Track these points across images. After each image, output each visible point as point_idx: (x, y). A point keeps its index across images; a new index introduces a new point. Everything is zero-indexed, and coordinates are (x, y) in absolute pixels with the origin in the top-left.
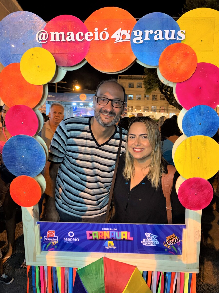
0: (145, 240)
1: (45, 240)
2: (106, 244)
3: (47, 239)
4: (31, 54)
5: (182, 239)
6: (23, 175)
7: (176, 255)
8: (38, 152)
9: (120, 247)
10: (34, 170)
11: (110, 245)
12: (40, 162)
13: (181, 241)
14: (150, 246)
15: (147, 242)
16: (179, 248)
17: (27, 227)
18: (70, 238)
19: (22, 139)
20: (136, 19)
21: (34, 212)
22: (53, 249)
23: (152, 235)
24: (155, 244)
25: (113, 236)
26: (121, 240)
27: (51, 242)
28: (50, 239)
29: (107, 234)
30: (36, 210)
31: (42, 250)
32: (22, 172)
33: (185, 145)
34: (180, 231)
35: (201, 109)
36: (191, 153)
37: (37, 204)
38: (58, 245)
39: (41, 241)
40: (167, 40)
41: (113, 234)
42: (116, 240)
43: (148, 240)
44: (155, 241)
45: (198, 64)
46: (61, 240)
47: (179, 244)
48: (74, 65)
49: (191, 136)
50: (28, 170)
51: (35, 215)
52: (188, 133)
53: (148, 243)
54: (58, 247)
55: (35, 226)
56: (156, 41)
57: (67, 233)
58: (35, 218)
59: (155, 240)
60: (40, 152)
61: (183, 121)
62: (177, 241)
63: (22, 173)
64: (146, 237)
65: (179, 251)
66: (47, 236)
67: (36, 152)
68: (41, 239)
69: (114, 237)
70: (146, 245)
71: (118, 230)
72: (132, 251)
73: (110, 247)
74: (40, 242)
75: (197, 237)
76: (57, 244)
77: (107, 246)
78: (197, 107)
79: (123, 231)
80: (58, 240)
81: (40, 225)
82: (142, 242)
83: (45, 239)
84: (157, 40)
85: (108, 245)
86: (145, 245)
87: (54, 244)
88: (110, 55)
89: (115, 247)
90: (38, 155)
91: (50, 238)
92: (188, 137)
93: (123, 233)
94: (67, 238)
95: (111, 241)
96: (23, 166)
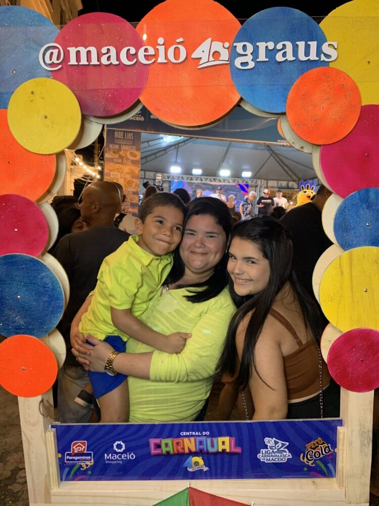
0: (264, 452)
1: (68, 460)
2: (189, 463)
3: (71, 458)
4: (31, 92)
5: (336, 447)
6: (18, 335)
7: (324, 477)
8: (48, 287)
9: (216, 469)
10: (42, 323)
11: (197, 463)
12: (53, 307)
13: (334, 450)
14: (275, 463)
15: (269, 456)
16: (330, 466)
17: (31, 436)
18: (117, 453)
19: (16, 262)
20: (240, 21)
21: (44, 405)
22: (84, 476)
23: (278, 442)
24: (284, 460)
25: (201, 447)
26: (218, 453)
27: (79, 463)
28: (76, 458)
29: (189, 444)
30: (48, 402)
31: (61, 480)
32: (17, 328)
33: (340, 266)
34: (331, 432)
35: (370, 196)
36: (352, 282)
37: (49, 390)
38: (93, 468)
39: (59, 461)
40: (302, 62)
41: (201, 443)
42: (208, 453)
43: (271, 451)
44: (285, 453)
45: (362, 107)
46: (99, 459)
47: (330, 457)
48: (117, 112)
49: (351, 248)
50: (30, 324)
51: (46, 413)
52: (344, 243)
53: (271, 458)
54: (92, 473)
55: (47, 433)
56: (280, 63)
57: (110, 444)
58: (47, 417)
59: (284, 451)
60: (53, 286)
61: (335, 219)
62: (327, 452)
63: (18, 330)
64: (267, 446)
65: (331, 471)
66: (71, 452)
67: (45, 287)
68: (59, 458)
69: (203, 449)
70: (266, 462)
71: (212, 435)
72: (240, 475)
73: (197, 468)
74: (57, 464)
75: (366, 442)
76: (91, 466)
77: (191, 467)
78: (363, 192)
79: (221, 435)
80: (92, 459)
81: (56, 429)
82: (260, 456)
83: (68, 457)
84: (283, 62)
85: (193, 465)
86: (264, 462)
87: (85, 467)
88: (189, 93)
89: (205, 469)
90: (49, 293)
91: (76, 455)
92: (345, 250)
93: (221, 439)
94: (110, 454)
95: (198, 456)
96: (18, 315)
